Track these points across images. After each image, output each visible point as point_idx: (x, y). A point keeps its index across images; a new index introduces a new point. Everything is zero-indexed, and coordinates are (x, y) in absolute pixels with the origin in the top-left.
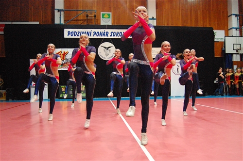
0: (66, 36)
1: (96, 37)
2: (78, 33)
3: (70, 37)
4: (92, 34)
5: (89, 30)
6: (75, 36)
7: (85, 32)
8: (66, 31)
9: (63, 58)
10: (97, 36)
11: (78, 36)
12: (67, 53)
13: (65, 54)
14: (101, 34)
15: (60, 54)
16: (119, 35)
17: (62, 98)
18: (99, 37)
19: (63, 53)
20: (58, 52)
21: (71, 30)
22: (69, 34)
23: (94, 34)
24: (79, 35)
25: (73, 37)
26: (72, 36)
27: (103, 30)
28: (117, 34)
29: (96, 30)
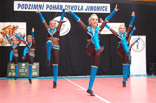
0: (16, 9)
1: (48, 10)
2: (29, 6)
3: (20, 9)
4: (45, 7)
5: (41, 3)
6: (26, 9)
7: (37, 5)
8: (16, 4)
9: (13, 32)
10: (50, 9)
11: (29, 9)
12: (17, 27)
13: (14, 28)
14: (54, 7)
15: (9, 29)
16: (73, 8)
17: (11, 77)
18: (52, 11)
19: (12, 27)
20: (6, 26)
21: (22, 3)
22: (19, 7)
23: (47, 8)
24: (31, 8)
25: (24, 10)
26: (22, 9)
27: (56, 4)
28: (72, 8)
29: (50, 4)
